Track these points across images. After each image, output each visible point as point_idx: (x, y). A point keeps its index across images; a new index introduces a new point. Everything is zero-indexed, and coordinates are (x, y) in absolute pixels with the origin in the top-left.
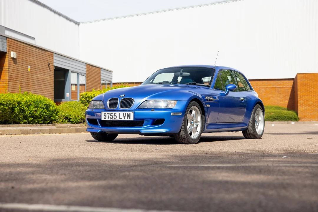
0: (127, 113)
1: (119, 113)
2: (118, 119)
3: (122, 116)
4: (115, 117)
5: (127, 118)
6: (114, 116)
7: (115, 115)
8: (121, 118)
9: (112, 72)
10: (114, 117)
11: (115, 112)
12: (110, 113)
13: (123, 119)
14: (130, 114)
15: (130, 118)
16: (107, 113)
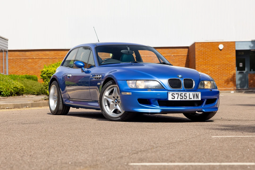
0: (196, 93)
1: (189, 94)
2: (188, 99)
3: (191, 96)
4: (185, 97)
5: (196, 99)
6: (185, 96)
7: (186, 95)
8: (191, 99)
9: (7, 40)
10: (184, 97)
11: (185, 93)
12: (180, 93)
13: (193, 99)
14: (198, 94)
15: (198, 98)
16: (176, 94)
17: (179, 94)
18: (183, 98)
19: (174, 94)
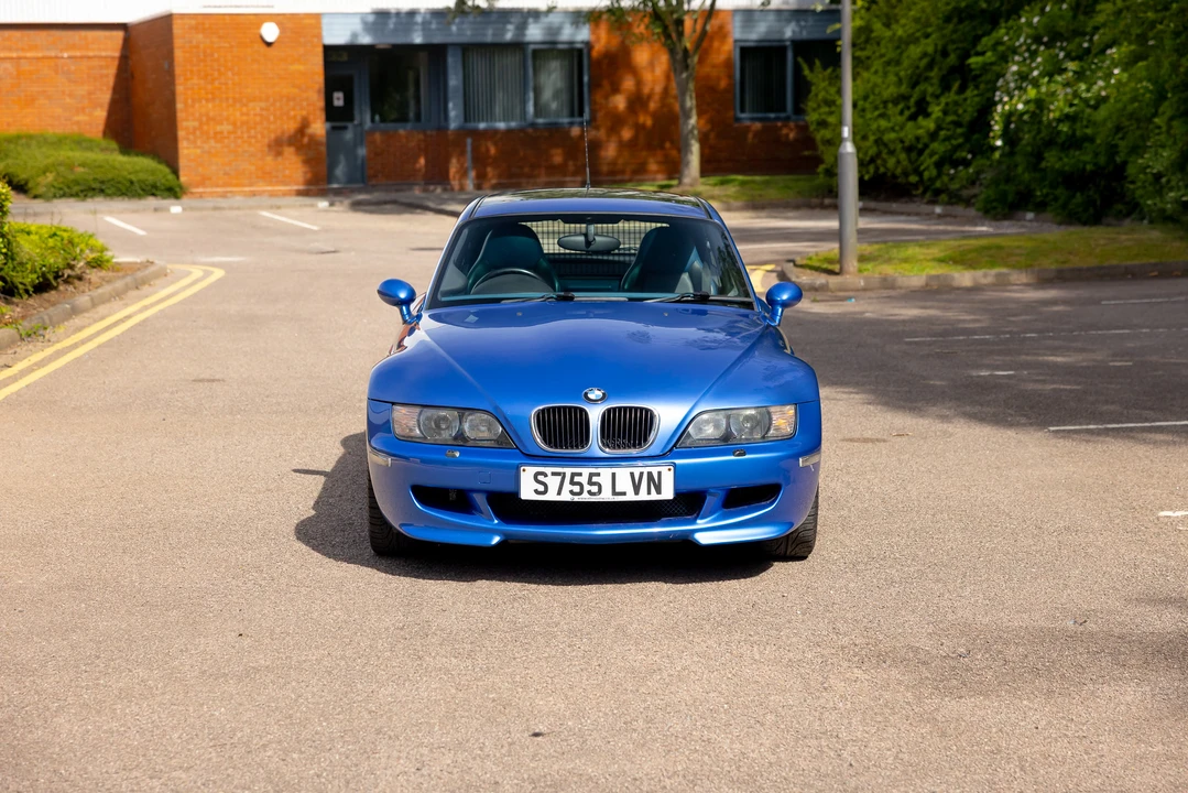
0: (646, 470)
1: (614, 475)
2: (606, 496)
3: (624, 484)
4: (595, 489)
5: (649, 493)
6: (590, 483)
7: (595, 479)
8: (624, 494)
10: (587, 487)
11: (594, 470)
12: (568, 471)
13: (631, 497)
14: (659, 473)
16: (554, 474)
17: (564, 473)
18: (585, 493)
19: (546, 475)
